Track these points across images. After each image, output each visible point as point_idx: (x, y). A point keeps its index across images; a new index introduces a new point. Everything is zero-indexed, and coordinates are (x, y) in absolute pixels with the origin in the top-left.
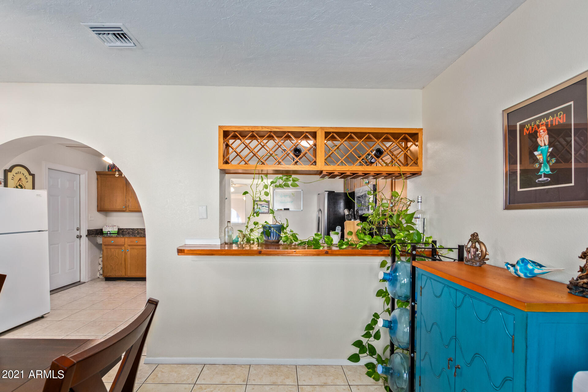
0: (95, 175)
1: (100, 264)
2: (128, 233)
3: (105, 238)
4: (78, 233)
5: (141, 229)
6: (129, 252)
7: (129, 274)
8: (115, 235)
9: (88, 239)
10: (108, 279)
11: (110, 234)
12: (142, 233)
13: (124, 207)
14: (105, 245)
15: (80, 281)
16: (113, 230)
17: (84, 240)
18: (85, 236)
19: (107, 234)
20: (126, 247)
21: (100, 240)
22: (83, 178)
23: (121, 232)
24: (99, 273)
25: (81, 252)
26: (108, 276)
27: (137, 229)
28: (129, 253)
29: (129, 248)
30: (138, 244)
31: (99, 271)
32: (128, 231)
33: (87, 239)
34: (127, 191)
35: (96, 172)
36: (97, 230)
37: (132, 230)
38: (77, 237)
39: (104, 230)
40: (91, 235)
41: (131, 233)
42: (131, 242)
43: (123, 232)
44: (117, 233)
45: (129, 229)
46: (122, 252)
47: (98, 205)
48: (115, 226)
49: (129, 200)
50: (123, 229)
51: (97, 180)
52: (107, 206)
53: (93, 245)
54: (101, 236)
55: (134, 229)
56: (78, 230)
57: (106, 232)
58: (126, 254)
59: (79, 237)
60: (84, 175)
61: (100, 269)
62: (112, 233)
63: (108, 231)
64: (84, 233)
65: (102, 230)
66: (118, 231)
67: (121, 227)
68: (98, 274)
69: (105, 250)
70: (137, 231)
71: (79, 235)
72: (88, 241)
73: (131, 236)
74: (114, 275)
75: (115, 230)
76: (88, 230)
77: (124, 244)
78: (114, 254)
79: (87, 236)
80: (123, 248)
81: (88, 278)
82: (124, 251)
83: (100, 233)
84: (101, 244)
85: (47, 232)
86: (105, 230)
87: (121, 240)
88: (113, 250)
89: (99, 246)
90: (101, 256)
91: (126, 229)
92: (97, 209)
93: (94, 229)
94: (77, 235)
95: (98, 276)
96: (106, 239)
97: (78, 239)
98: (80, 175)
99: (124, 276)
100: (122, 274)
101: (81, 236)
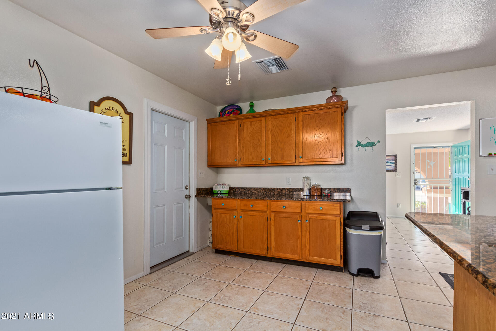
0: (205, 124)
1: (211, 230)
2: (240, 193)
3: (215, 199)
4: (187, 192)
5: (254, 188)
6: (242, 219)
7: (242, 250)
8: (226, 195)
9: (198, 200)
10: (218, 252)
11: (221, 194)
12: (255, 194)
13: (236, 160)
14: (215, 208)
15: (189, 251)
16: (223, 189)
17: (193, 200)
18: (194, 196)
19: (218, 194)
20: (238, 213)
21: (210, 201)
22: (193, 125)
23: (233, 192)
24: (209, 240)
25: (190, 216)
26: (218, 248)
27: (251, 188)
28: (242, 221)
29: (242, 213)
30: (253, 209)
31: (210, 238)
32: (240, 190)
33: (196, 200)
34: (239, 140)
35: (206, 120)
36: (207, 189)
37: (245, 189)
38: (186, 198)
39: (214, 189)
40: (201, 195)
41: (243, 193)
42: (245, 205)
43: (234, 192)
44: (228, 193)
45: (241, 188)
46: (234, 218)
47: (208, 160)
48: (226, 184)
49: (241, 151)
50: (234, 188)
51: (208, 130)
52: (219, 160)
53: (202, 207)
54: (210, 197)
55: (246, 188)
56: (186, 189)
57: (216, 191)
58: (239, 221)
59: (188, 197)
60: (194, 122)
61: (210, 235)
62: (223, 193)
63: (219, 191)
64: (193, 192)
65: (212, 189)
66: (229, 191)
67: (232, 186)
68: (209, 242)
69: (214, 215)
70: (250, 191)
71: (188, 195)
72: (197, 202)
73: (245, 198)
74: (225, 248)
75: (226, 189)
76: (197, 189)
77: (235, 208)
78: (225, 220)
79: (196, 196)
80: (235, 213)
81: (198, 248)
82: (236, 217)
83: (210, 193)
84: (211, 206)
85: (122, 190)
86: (217, 189)
87: (232, 203)
88: (223, 215)
89: (209, 208)
90: (211, 220)
91: (238, 188)
92: (207, 164)
93: (204, 188)
94: (185, 195)
95: (209, 244)
96: (217, 200)
97: (187, 200)
98: (189, 122)
99: (236, 251)
100: (234, 248)
101: (190, 196)
